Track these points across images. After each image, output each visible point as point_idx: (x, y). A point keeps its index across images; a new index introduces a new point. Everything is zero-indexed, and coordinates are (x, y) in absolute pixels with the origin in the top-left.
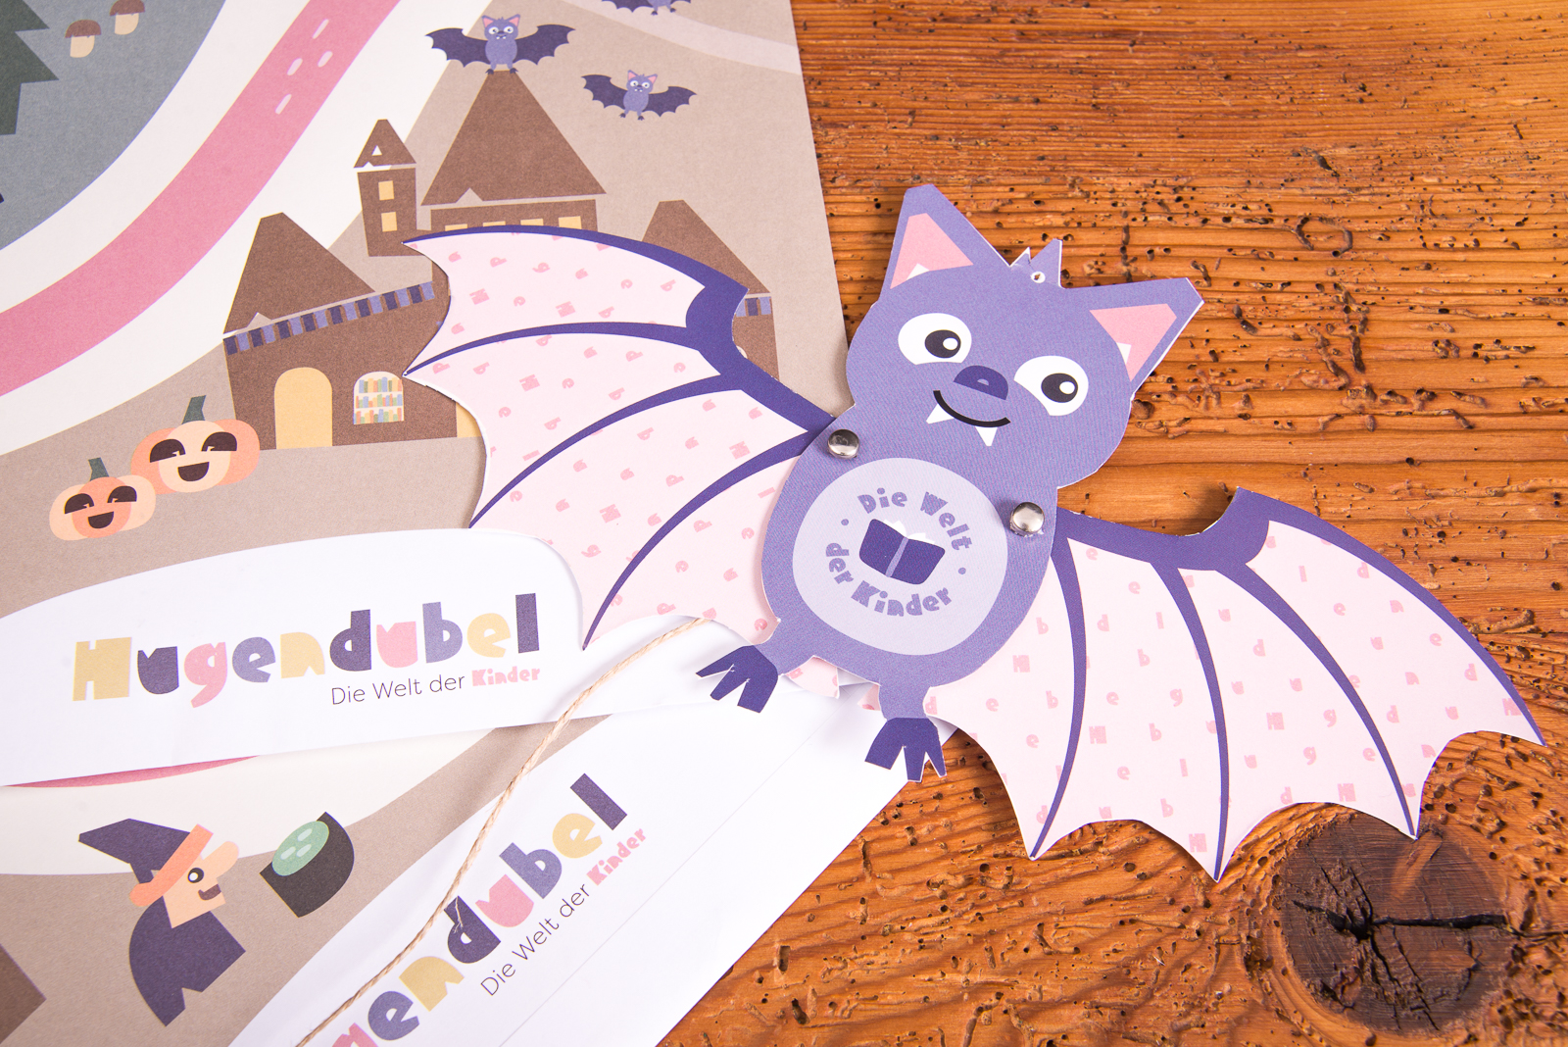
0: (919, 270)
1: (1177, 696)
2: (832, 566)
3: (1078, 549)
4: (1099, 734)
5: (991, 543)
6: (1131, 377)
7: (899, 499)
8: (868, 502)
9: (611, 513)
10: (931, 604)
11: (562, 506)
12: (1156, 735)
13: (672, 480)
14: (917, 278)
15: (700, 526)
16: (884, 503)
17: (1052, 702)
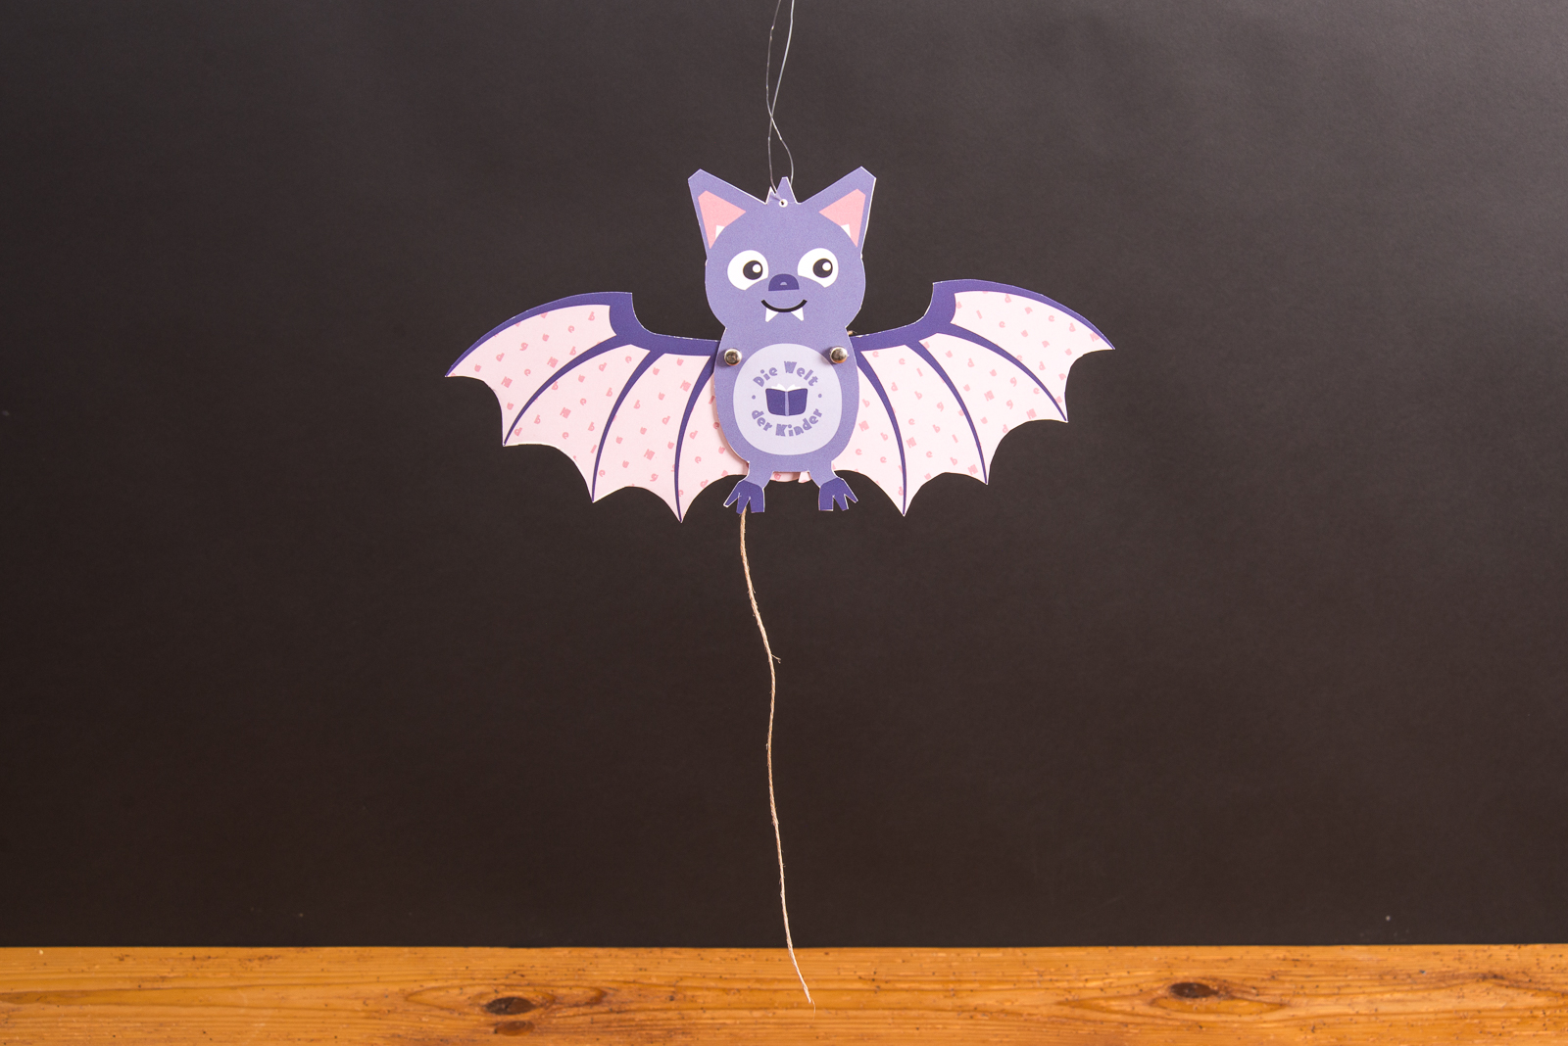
0: (719, 229)
1: (940, 406)
2: (759, 423)
3: (867, 354)
4: (912, 442)
5: (828, 375)
6: (856, 244)
7: (773, 372)
8: (759, 381)
10: (813, 420)
12: (937, 429)
14: (720, 235)
16: (767, 378)
17: (885, 437)
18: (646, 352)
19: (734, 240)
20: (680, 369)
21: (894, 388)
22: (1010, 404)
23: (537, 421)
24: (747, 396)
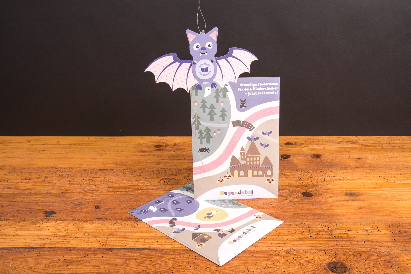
1: (229, 70)
2: (200, 74)
3: (218, 61)
6: (215, 41)
7: (202, 65)
8: (200, 66)
9: (182, 82)
10: (209, 73)
11: (178, 84)
12: (229, 74)
13: (184, 75)
14: (192, 41)
15: (189, 77)
18: (180, 63)
19: (194, 42)
20: (186, 65)
21: (222, 67)
22: (241, 69)
23: (162, 78)
24: (198, 69)
